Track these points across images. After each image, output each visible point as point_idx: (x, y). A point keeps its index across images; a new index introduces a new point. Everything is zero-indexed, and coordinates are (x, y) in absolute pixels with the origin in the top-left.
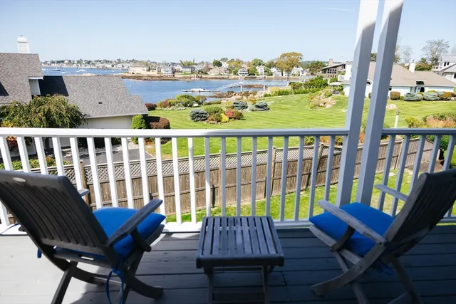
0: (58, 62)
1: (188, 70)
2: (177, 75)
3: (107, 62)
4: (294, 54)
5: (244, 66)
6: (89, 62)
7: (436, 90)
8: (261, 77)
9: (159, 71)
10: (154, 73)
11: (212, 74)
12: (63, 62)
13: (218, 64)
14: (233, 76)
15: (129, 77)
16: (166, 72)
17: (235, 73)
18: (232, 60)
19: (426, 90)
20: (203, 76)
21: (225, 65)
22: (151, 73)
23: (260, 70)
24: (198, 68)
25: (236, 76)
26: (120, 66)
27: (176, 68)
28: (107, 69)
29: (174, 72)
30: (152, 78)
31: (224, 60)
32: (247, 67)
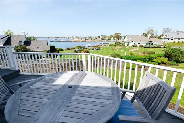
0: (57, 37)
1: (90, 39)
2: (87, 40)
3: (70, 37)
4: (119, 34)
5: (107, 37)
6: (65, 37)
7: (156, 44)
8: (112, 41)
9: (82, 39)
10: (80, 40)
11: (97, 40)
12: (58, 37)
13: (99, 37)
14: (103, 40)
15: (73, 41)
16: (84, 39)
17: (104, 40)
18: (104, 36)
19: (153, 44)
20: (94, 41)
21: (101, 37)
22: (79, 40)
23: (112, 39)
24: (93, 38)
25: (104, 41)
26: (73, 38)
27: (87, 38)
28: (69, 39)
29: (86, 40)
30: (80, 41)
31: (102, 36)
32: (108, 38)
